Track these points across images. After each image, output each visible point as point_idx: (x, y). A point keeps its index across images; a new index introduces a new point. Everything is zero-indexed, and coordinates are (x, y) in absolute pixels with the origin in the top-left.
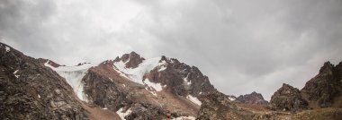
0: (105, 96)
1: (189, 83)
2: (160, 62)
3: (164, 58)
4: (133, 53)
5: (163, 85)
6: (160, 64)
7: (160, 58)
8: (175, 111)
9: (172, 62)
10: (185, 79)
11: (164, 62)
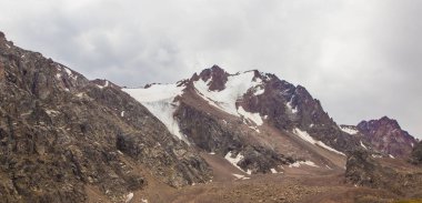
0: (209, 138)
1: (294, 111)
2: (254, 80)
3: (257, 74)
4: (215, 67)
5: (262, 115)
6: (255, 84)
7: (252, 74)
8: (290, 154)
9: (269, 79)
10: (288, 105)
11: (259, 81)
